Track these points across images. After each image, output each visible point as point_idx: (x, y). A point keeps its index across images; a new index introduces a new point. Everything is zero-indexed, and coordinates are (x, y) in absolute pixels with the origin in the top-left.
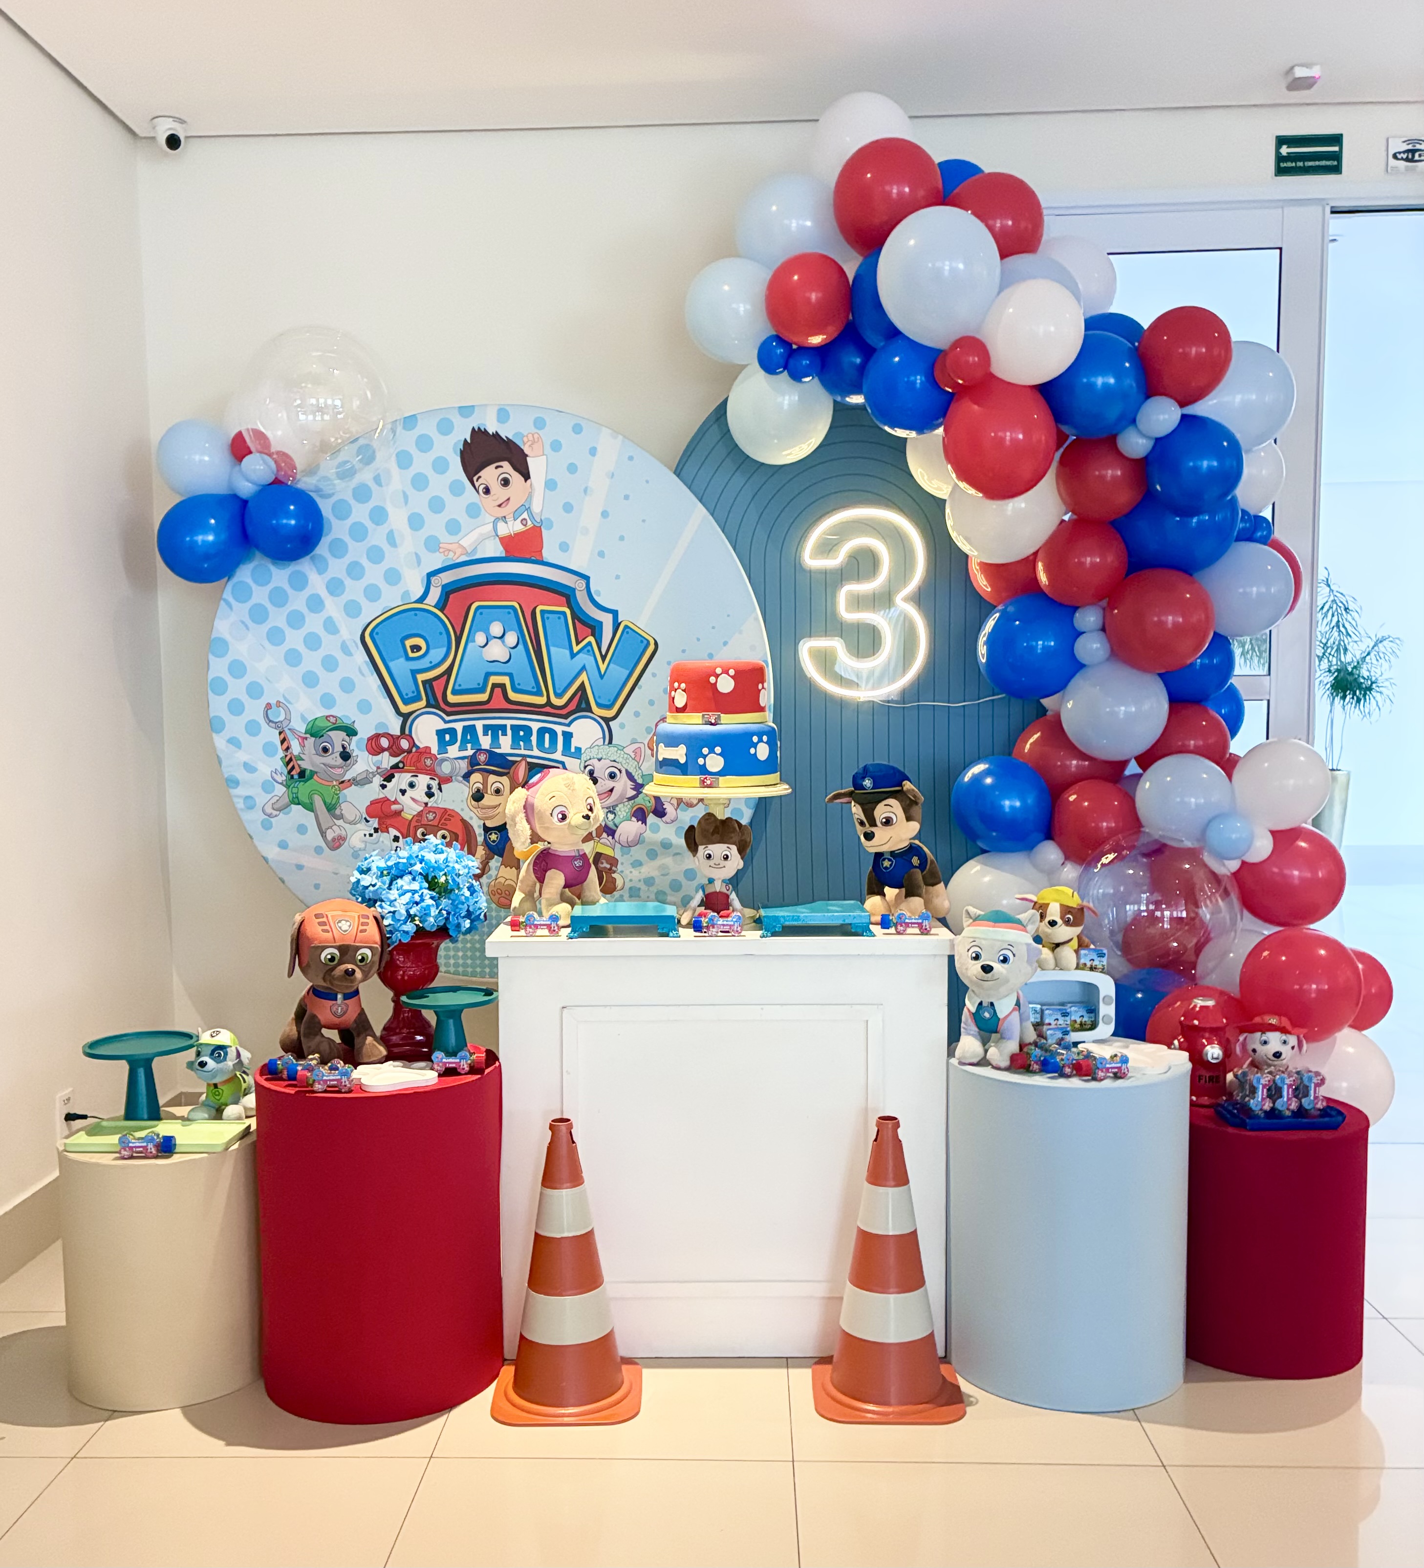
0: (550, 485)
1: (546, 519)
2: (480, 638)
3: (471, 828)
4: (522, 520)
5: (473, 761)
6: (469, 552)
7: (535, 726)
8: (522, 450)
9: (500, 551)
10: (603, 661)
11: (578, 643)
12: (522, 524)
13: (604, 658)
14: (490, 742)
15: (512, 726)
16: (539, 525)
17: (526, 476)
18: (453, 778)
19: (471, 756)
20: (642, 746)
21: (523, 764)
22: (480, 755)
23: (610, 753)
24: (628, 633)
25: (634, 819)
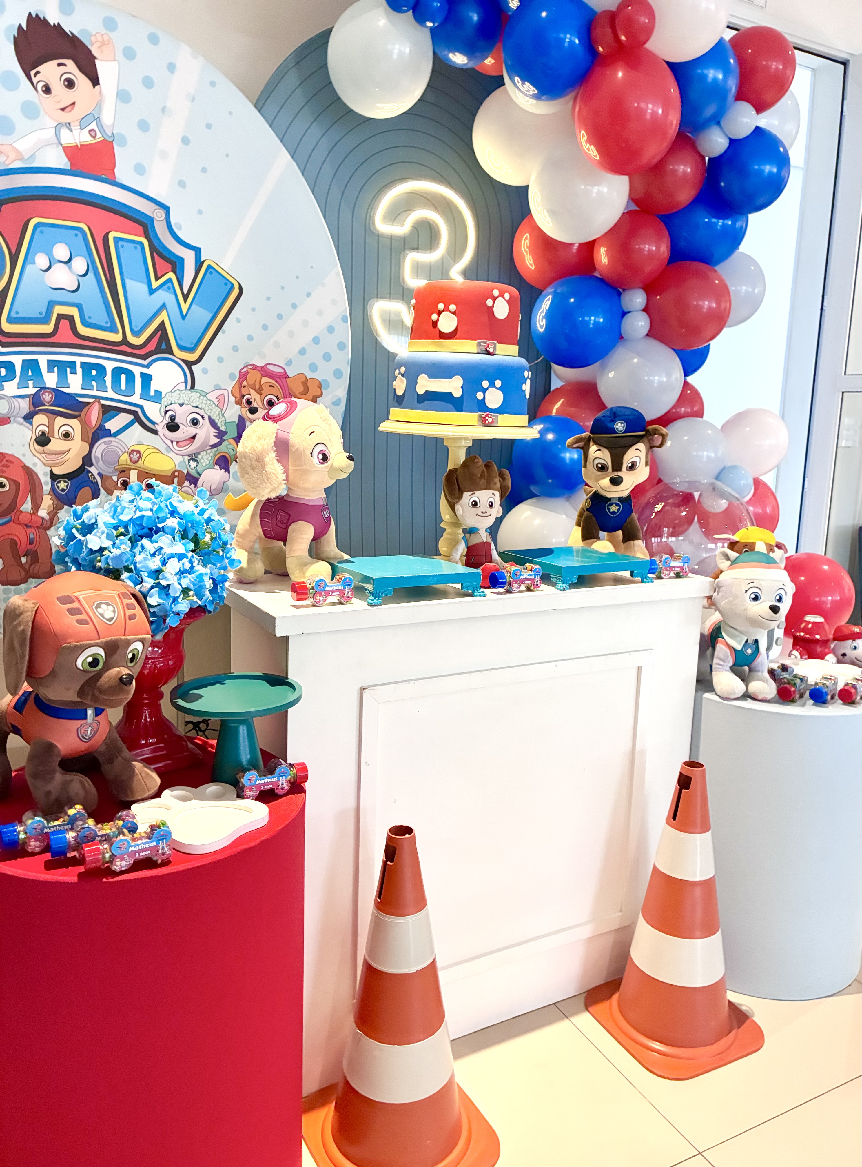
0: (123, 96)
1: (118, 133)
2: (42, 260)
3: (34, 475)
4: (90, 131)
5: (36, 401)
6: (26, 158)
7: (110, 366)
8: (90, 51)
9: (64, 163)
10: (185, 301)
11: (157, 278)
12: (91, 135)
13: (186, 297)
14: (56, 380)
15: (83, 364)
16: (110, 140)
17: (95, 81)
18: (12, 419)
19: (34, 395)
20: (225, 392)
21: (96, 407)
22: (44, 393)
23: (193, 398)
24: (211, 273)
25: (216, 467)
